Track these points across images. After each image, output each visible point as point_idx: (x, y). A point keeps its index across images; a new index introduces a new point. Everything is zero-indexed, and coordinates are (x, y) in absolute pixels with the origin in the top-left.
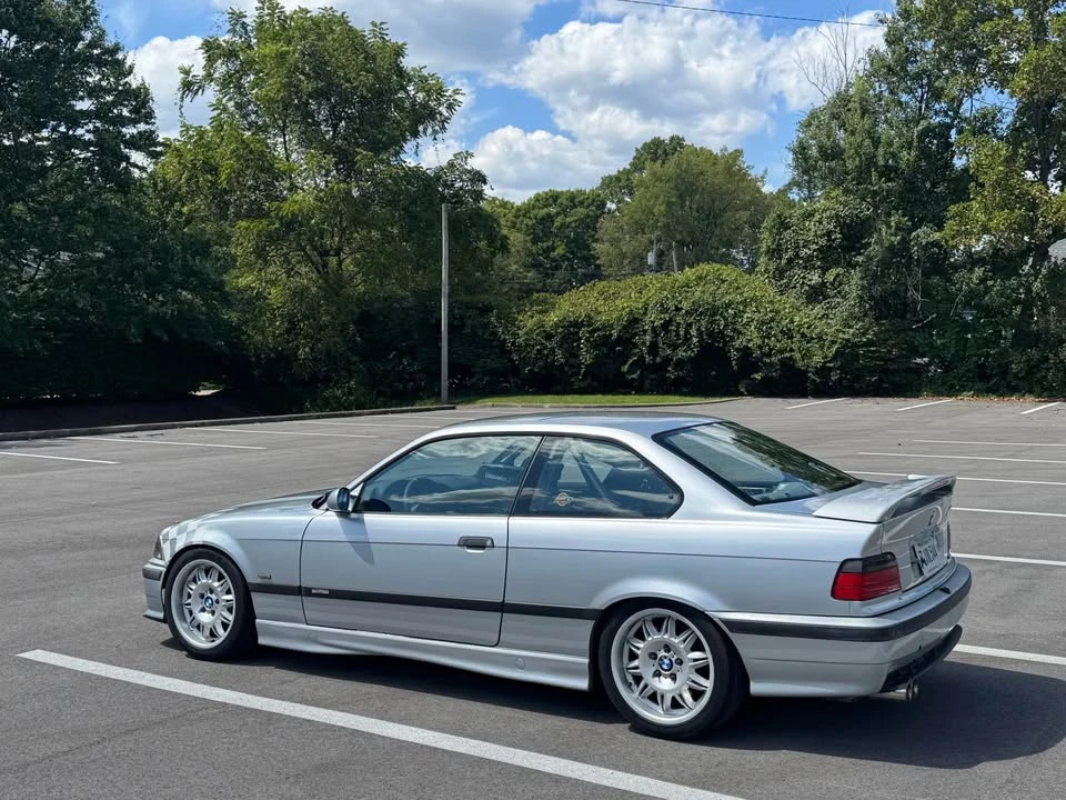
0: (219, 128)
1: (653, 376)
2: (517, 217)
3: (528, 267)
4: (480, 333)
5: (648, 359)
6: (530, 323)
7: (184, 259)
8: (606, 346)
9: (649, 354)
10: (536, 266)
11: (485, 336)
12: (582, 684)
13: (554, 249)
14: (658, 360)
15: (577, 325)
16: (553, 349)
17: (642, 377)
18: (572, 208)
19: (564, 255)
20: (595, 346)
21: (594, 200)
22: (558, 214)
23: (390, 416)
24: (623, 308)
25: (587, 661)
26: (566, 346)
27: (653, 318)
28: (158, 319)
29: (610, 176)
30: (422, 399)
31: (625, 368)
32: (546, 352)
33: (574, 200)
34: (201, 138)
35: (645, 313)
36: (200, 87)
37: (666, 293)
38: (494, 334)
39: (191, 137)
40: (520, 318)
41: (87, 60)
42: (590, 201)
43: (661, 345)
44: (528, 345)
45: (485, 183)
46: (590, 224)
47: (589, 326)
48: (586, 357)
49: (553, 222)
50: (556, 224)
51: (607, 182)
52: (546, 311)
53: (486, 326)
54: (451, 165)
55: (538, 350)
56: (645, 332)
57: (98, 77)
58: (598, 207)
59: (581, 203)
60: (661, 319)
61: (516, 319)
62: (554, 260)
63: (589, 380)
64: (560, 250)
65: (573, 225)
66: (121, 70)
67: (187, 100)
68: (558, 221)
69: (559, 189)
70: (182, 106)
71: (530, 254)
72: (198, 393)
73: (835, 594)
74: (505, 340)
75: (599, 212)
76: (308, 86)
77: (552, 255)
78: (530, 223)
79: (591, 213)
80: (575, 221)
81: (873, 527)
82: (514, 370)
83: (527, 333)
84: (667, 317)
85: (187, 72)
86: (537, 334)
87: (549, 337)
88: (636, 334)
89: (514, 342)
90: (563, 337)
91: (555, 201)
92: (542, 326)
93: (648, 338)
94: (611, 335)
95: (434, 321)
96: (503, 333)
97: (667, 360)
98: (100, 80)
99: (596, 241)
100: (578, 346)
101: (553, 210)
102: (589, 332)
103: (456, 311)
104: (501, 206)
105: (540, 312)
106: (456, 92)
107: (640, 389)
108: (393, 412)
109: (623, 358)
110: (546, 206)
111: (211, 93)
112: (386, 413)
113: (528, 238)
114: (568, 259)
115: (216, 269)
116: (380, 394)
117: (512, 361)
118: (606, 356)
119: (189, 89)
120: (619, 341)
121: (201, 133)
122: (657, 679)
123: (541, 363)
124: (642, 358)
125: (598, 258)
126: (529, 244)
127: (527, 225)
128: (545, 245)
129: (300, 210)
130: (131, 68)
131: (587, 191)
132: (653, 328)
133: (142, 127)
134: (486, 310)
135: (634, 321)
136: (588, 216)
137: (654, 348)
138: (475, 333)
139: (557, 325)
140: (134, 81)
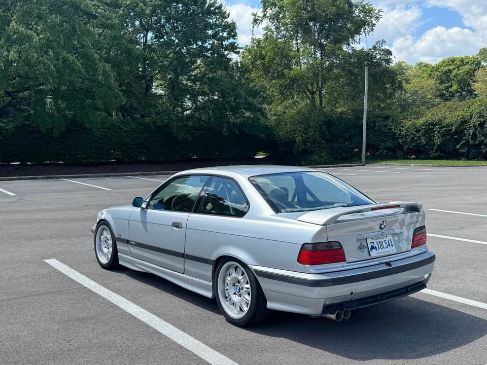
0: (266, 39)
1: (474, 151)
2: (432, 71)
3: (436, 96)
4: (383, 129)
5: (471, 142)
6: (409, 124)
7: (246, 99)
8: (448, 135)
9: (472, 139)
10: (442, 96)
11: (386, 130)
12: (209, 295)
13: (451, 86)
14: (477, 142)
15: (433, 124)
16: (420, 137)
17: (468, 151)
18: (462, 66)
19: (457, 90)
20: (444, 135)
21: (474, 61)
22: (454, 69)
23: (330, 168)
24: (459, 116)
25: (211, 284)
26: (427, 135)
27: (475, 121)
28: (235, 125)
29: (484, 48)
30: (354, 161)
31: (458, 147)
32: (416, 138)
33: (463, 62)
34: (259, 43)
35: (471, 118)
36: (260, 21)
37: (483, 107)
38: (390, 129)
39: (255, 44)
40: (404, 121)
41: (209, 13)
42: (472, 62)
43: (478, 135)
44: (406, 135)
45: (391, 55)
46: (471, 74)
47: (440, 125)
48: (438, 141)
49: (451, 73)
50: (453, 74)
51: (483, 51)
52: (418, 118)
53: (386, 126)
54: (375, 48)
55: (412, 137)
56: (470, 127)
57: (215, 19)
58: (476, 65)
59: (467, 63)
60: (479, 121)
61: (401, 122)
62: (451, 92)
63: (439, 153)
64: (455, 87)
65: (462, 74)
66: (223, 15)
67: (256, 27)
68: (454, 73)
69: (456, 57)
70: (253, 31)
71: (438, 90)
72: (256, 157)
73: (299, 260)
74: (396, 132)
75: (476, 67)
76: (305, 15)
77: (450, 90)
78: (439, 74)
79: (472, 68)
80: (464, 72)
81: (319, 228)
82: (401, 148)
83: (406, 129)
84: (482, 120)
85: (255, 15)
86: (412, 130)
87: (418, 131)
88: (465, 129)
89: (400, 134)
90: (426, 131)
91: (453, 62)
92: (415, 125)
93: (471, 131)
94: (451, 129)
95: (360, 124)
96: (395, 129)
97: (482, 143)
98: (216, 21)
99: (474, 82)
100: (434, 135)
101: (451, 67)
102: (440, 128)
103: (372, 119)
104: (425, 66)
105: (415, 119)
106: (379, 11)
107: (468, 157)
108: (332, 167)
109: (458, 141)
110: (448, 65)
111: (266, 23)
112: (329, 167)
113: (437, 82)
114: (459, 92)
115: (259, 102)
116: (335, 158)
117: (399, 143)
118: (449, 140)
119: (256, 22)
120: (456, 133)
121: (259, 41)
122: (235, 295)
123: (413, 144)
124: (468, 142)
125: (475, 91)
126: (438, 85)
127: (437, 75)
128: (447, 85)
129: (298, 74)
130: (229, 15)
131: (471, 57)
132: (474, 126)
133: (231, 40)
134: (387, 118)
135: (464, 122)
136: (471, 69)
137: (474, 136)
138: (381, 129)
139: (422, 125)
140: (229, 20)
